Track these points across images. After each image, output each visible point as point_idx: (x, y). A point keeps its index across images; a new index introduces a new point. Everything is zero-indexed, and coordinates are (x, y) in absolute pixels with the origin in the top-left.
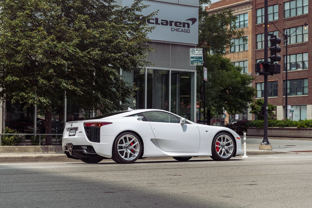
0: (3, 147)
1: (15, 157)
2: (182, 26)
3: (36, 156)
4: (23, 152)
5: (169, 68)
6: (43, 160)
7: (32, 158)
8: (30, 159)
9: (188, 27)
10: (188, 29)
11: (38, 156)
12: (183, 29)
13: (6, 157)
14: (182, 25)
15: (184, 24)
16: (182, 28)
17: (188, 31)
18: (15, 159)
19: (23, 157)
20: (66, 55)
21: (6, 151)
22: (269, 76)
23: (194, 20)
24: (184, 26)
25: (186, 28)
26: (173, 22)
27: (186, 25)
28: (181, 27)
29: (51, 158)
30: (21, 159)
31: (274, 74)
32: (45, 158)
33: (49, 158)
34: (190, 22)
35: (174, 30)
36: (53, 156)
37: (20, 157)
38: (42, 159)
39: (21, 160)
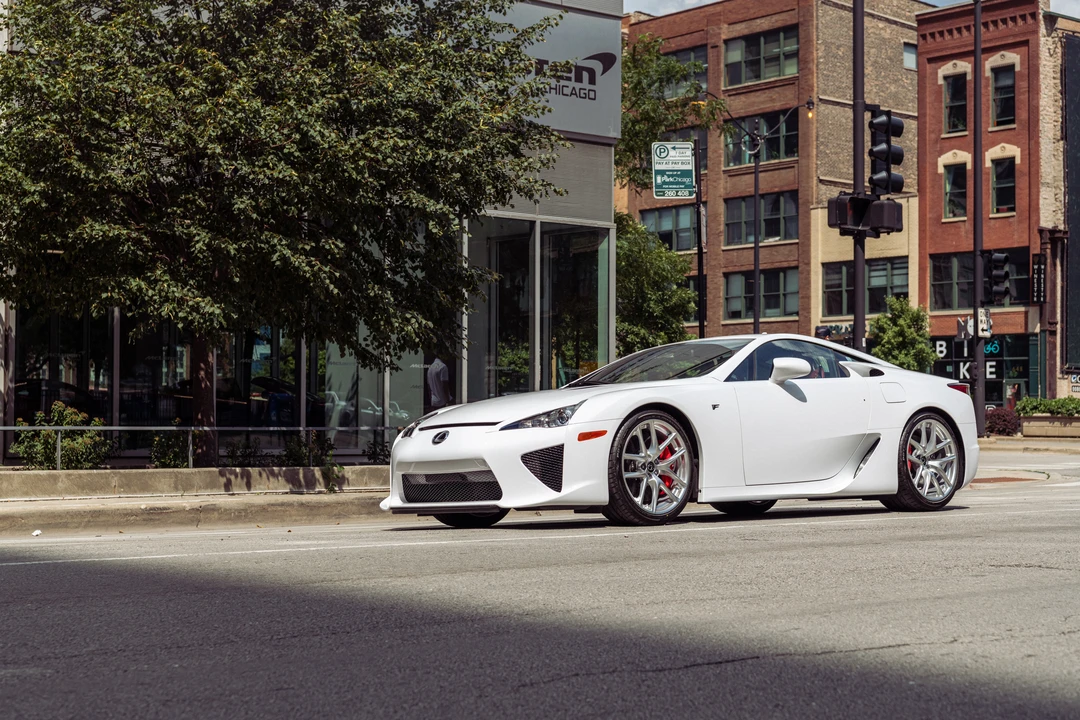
0: (70, 475)
1: (125, 509)
2: (573, 79)
3: (197, 506)
4: (135, 492)
5: (534, 213)
6: (219, 519)
7: (181, 511)
8: (176, 515)
9: (592, 81)
10: (592, 87)
11: (203, 504)
12: (578, 86)
13: (95, 512)
14: (572, 75)
15: (579, 70)
16: (572, 84)
17: (592, 95)
18: (126, 515)
19: (151, 509)
20: (292, 150)
21: (79, 487)
22: (869, 242)
23: (607, 60)
24: (579, 79)
25: (585, 84)
26: (546, 62)
27: (585, 75)
28: (569, 79)
29: (245, 510)
30: (146, 517)
31: (882, 235)
32: (226, 510)
33: (240, 511)
34: (597, 66)
35: (551, 88)
36: (253, 505)
37: (143, 507)
38: (216, 514)
39: (144, 520)
